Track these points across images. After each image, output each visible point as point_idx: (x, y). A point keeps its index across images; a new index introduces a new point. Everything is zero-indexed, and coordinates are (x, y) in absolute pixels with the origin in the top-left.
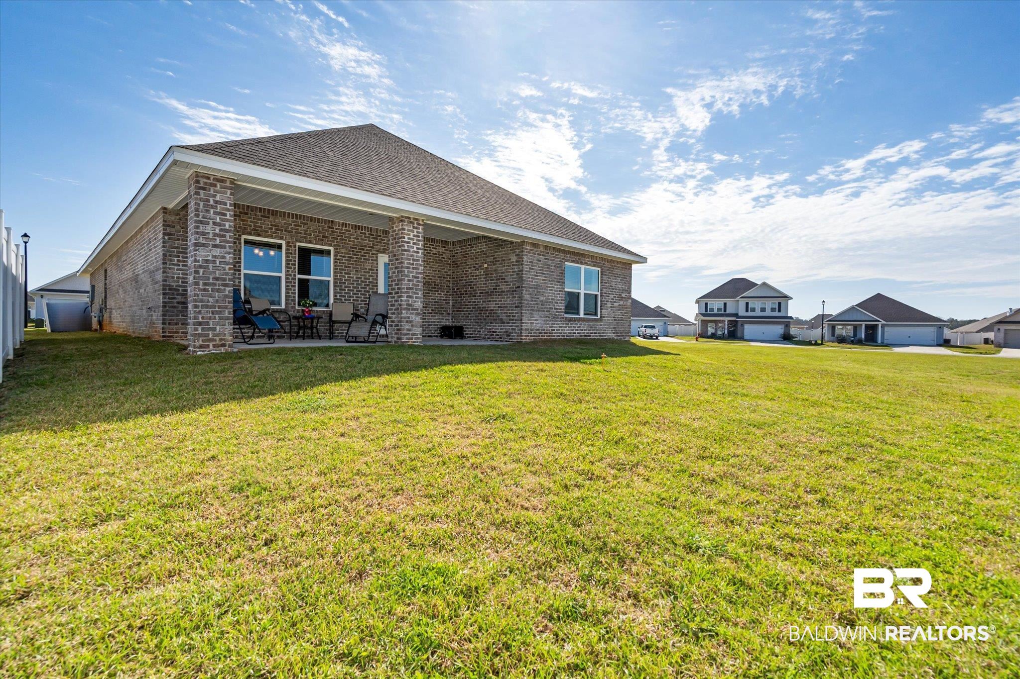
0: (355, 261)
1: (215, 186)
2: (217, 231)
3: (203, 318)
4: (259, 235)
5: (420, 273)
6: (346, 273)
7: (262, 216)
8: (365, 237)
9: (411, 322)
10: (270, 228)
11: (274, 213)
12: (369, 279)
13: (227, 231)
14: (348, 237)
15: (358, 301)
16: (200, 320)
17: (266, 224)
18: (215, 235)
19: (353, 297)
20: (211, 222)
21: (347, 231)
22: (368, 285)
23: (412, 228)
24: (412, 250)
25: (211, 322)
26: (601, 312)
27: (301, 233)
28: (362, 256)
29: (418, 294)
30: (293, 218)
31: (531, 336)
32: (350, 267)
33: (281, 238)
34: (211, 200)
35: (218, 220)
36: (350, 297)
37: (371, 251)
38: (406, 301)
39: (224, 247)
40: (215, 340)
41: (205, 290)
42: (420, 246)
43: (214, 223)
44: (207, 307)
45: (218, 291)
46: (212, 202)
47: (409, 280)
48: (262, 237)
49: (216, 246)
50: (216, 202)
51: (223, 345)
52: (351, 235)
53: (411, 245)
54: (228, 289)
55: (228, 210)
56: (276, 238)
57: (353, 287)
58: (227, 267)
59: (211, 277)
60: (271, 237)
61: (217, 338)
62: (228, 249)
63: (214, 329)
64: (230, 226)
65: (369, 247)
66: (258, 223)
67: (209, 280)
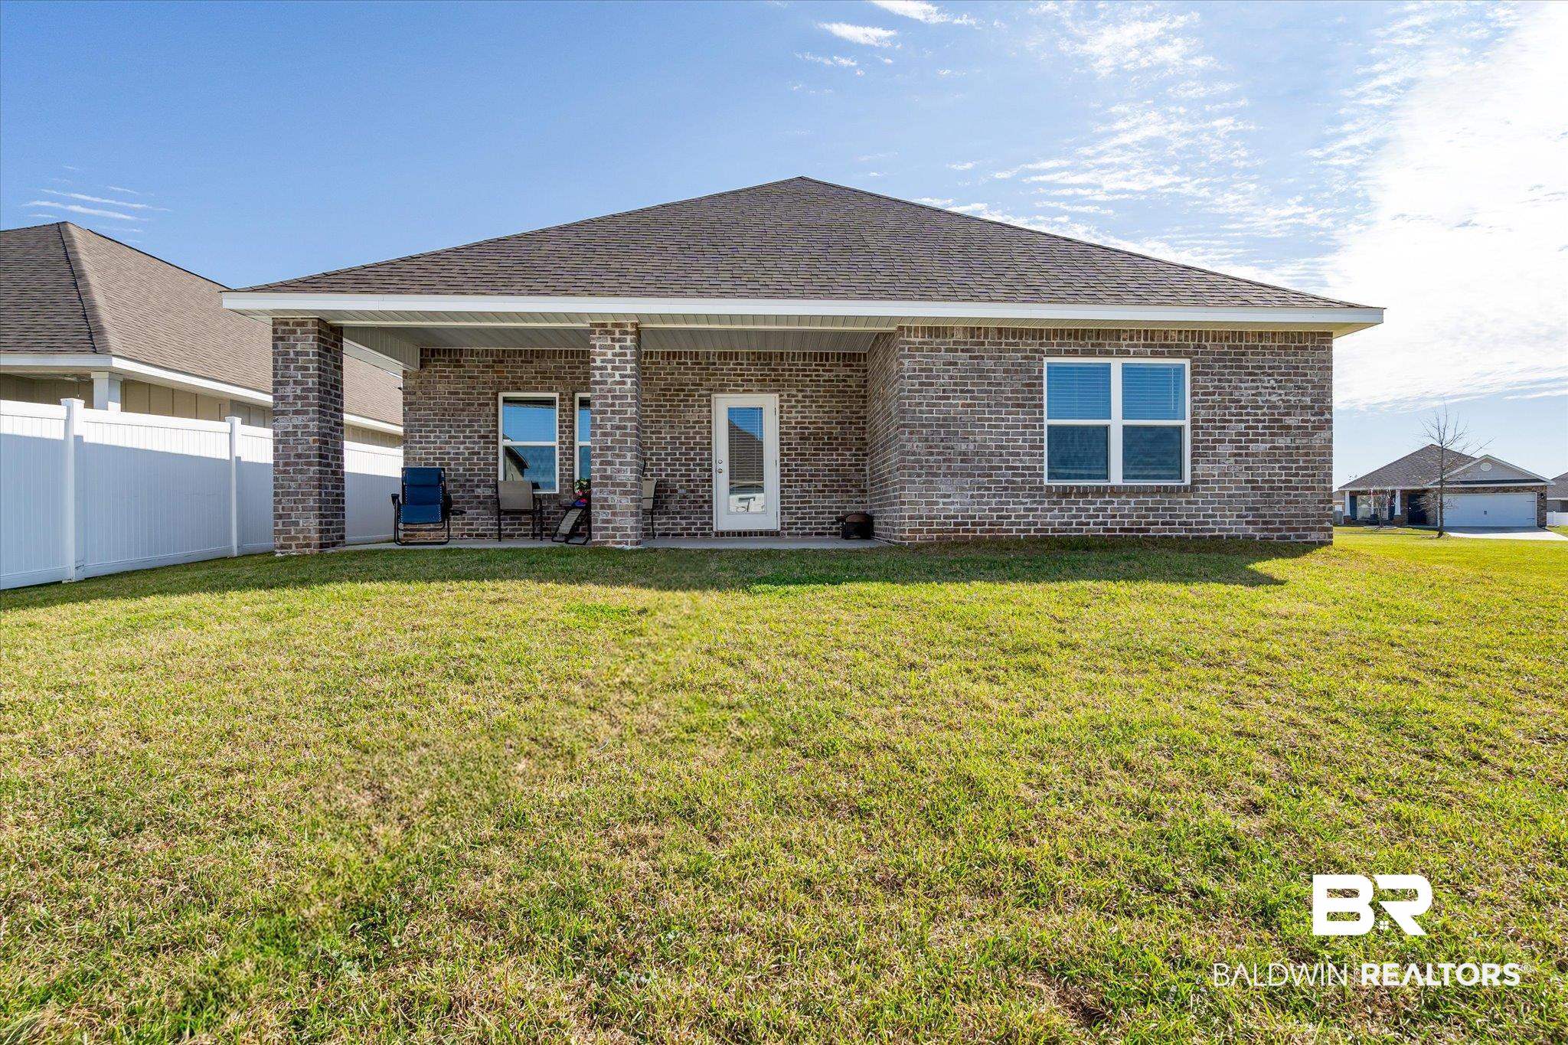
0: (669, 411)
1: (295, 332)
2: (299, 392)
3: (283, 508)
4: (519, 390)
5: (630, 419)
6: (652, 433)
7: (522, 362)
8: (685, 369)
9: (610, 507)
10: (534, 378)
11: (540, 355)
12: (695, 438)
13: (309, 390)
14: (655, 374)
15: (675, 475)
16: (281, 512)
17: (528, 372)
18: (296, 397)
19: (666, 470)
20: (291, 380)
21: (653, 363)
22: (692, 449)
23: (609, 343)
24: (610, 380)
25: (293, 514)
26: (1193, 469)
27: (579, 378)
28: (681, 401)
29: (625, 456)
30: (566, 357)
31: (929, 531)
32: (660, 422)
33: (550, 390)
34: (291, 351)
35: (300, 377)
36: (661, 470)
37: (698, 390)
38: (598, 470)
39: (306, 413)
40: (298, 538)
41: (285, 472)
42: (628, 372)
43: (295, 382)
44: (288, 494)
45: (301, 472)
46: (292, 355)
47: (604, 434)
48: (525, 391)
49: (296, 412)
50: (297, 354)
51: (308, 546)
52: (662, 369)
53: (609, 371)
54: (312, 468)
55: (311, 361)
56: (543, 390)
57: (666, 454)
58: (311, 439)
59: (292, 454)
60: (536, 390)
61: (301, 536)
62: (311, 415)
63: (297, 524)
64: (313, 382)
65: (693, 385)
66: (516, 372)
67: (289, 458)
